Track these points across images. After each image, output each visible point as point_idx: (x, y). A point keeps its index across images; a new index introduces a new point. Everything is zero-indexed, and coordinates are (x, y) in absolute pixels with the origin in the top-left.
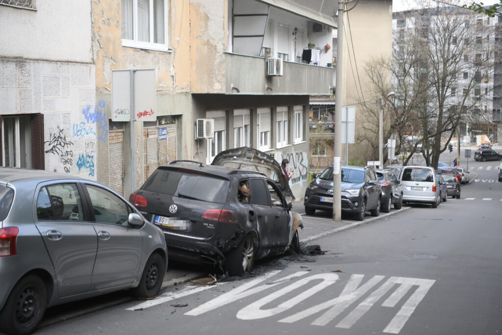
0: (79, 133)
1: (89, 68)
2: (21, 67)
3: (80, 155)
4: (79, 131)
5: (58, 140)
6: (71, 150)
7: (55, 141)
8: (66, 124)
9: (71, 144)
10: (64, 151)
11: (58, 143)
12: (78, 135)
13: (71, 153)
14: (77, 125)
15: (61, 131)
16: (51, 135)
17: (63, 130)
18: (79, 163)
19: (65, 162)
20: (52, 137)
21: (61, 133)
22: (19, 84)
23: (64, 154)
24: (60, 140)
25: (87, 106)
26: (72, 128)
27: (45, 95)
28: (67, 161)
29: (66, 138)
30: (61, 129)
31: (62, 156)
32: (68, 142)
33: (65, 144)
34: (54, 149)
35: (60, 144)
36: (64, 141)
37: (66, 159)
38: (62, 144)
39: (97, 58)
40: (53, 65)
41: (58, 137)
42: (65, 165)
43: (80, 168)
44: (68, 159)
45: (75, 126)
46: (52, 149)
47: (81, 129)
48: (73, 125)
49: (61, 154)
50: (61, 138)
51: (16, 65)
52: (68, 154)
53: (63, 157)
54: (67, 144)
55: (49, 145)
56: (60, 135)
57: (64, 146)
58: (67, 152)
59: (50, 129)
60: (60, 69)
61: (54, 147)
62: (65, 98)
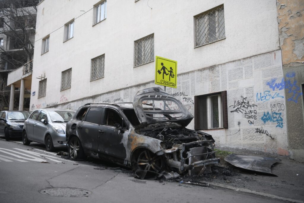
0: (262, 99)
1: (274, 54)
2: (212, 70)
3: (264, 113)
4: (263, 97)
5: (241, 105)
6: (255, 109)
7: (239, 105)
8: (250, 94)
9: (255, 106)
10: (247, 111)
11: (242, 106)
12: (262, 100)
13: (255, 111)
14: (261, 94)
15: (244, 99)
16: (235, 102)
17: (246, 98)
18: (264, 118)
19: (249, 117)
20: (236, 103)
21: (244, 100)
22: (211, 79)
23: (247, 112)
24: (244, 104)
25: (272, 79)
26: (256, 96)
27: (230, 81)
28: (251, 117)
29: (250, 103)
30: (245, 97)
31: (245, 114)
32: (251, 105)
33: (248, 106)
34: (238, 110)
35: (244, 106)
36: (247, 105)
37: (251, 116)
38: (246, 106)
39: (284, 44)
40: (237, 62)
41: (242, 103)
42: (249, 120)
43: (265, 122)
44: (252, 115)
45: (259, 95)
46: (236, 110)
47: (265, 95)
48: (256, 94)
49: (244, 112)
50: (245, 103)
51: (209, 70)
52: (251, 113)
53: (247, 114)
54: (250, 106)
55: (234, 107)
56: (243, 101)
57: (247, 108)
58: (250, 111)
59: (234, 99)
60: (243, 63)
61: (238, 108)
62: (248, 78)
